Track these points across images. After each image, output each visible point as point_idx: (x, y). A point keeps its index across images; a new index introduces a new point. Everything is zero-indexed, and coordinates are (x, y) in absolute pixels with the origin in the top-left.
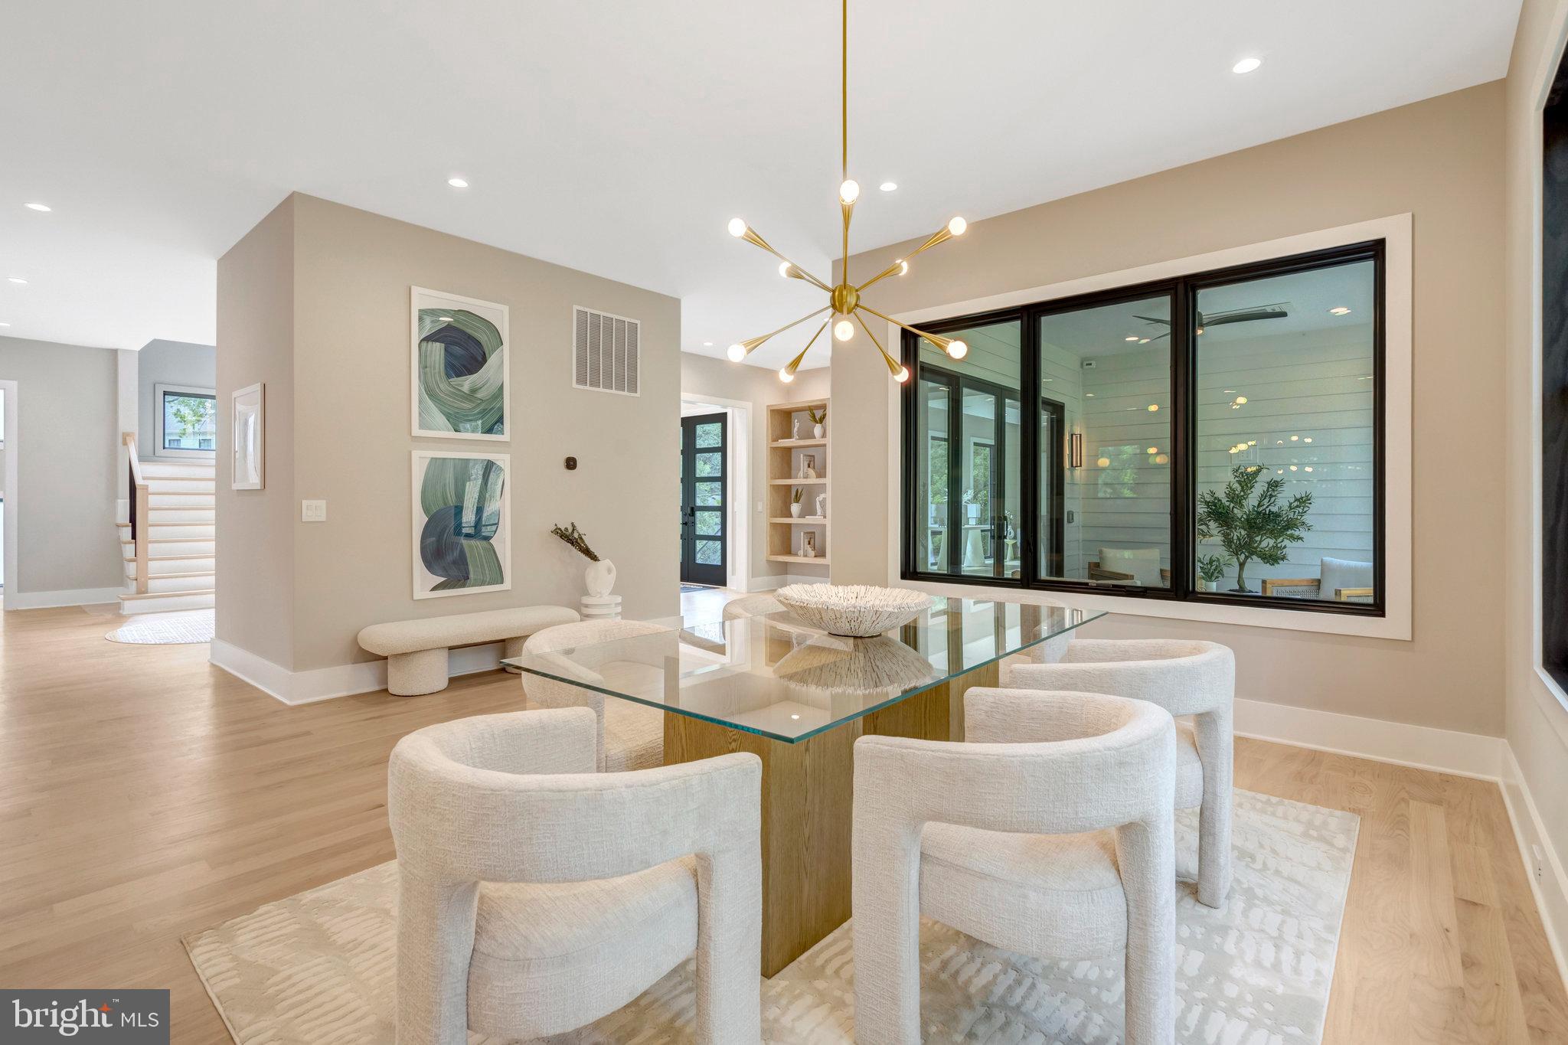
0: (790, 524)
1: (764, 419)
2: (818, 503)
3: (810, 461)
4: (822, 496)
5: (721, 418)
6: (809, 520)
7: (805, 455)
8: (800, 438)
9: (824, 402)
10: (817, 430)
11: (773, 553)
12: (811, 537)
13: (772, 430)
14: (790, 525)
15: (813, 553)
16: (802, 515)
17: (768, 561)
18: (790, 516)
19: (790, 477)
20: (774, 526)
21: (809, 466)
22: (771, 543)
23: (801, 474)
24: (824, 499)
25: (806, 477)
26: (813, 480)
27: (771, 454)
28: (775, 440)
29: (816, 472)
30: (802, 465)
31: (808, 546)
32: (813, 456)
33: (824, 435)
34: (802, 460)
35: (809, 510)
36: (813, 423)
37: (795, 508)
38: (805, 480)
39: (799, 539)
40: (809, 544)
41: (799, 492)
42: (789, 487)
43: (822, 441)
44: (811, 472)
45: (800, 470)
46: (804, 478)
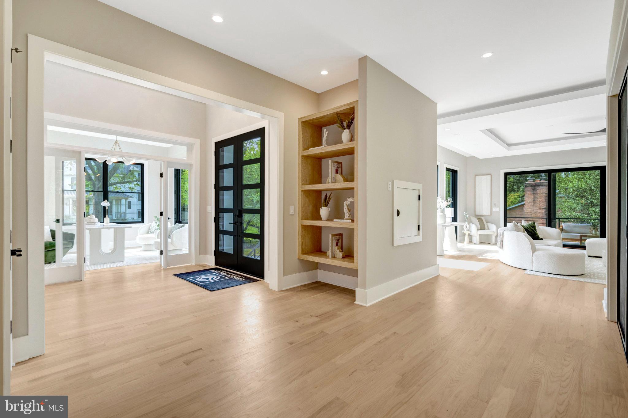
0: (321, 227)
1: (296, 130)
2: (345, 207)
3: (338, 168)
4: (350, 200)
5: (260, 133)
6: (337, 223)
7: (332, 162)
8: (328, 144)
9: (352, 106)
10: (345, 135)
11: (304, 252)
12: (339, 237)
13: (304, 141)
14: (319, 228)
15: (340, 255)
16: (330, 219)
17: (300, 260)
18: (319, 218)
19: (320, 182)
20: (305, 227)
21: (337, 172)
22: (302, 242)
23: (329, 179)
24: (352, 203)
25: (334, 181)
26: (341, 184)
27: (302, 163)
28: (306, 148)
29: (344, 178)
30: (330, 170)
31: (336, 248)
32: (341, 163)
33: (352, 139)
34: (330, 166)
35: (337, 214)
36: (341, 129)
37: (324, 211)
38: (333, 184)
39: (328, 241)
40: (337, 245)
41: (328, 196)
42: (319, 192)
43: (350, 145)
44: (339, 177)
45: (328, 176)
46: (332, 182)
